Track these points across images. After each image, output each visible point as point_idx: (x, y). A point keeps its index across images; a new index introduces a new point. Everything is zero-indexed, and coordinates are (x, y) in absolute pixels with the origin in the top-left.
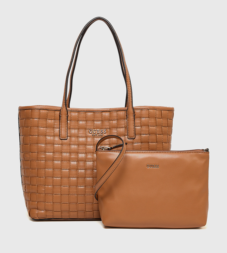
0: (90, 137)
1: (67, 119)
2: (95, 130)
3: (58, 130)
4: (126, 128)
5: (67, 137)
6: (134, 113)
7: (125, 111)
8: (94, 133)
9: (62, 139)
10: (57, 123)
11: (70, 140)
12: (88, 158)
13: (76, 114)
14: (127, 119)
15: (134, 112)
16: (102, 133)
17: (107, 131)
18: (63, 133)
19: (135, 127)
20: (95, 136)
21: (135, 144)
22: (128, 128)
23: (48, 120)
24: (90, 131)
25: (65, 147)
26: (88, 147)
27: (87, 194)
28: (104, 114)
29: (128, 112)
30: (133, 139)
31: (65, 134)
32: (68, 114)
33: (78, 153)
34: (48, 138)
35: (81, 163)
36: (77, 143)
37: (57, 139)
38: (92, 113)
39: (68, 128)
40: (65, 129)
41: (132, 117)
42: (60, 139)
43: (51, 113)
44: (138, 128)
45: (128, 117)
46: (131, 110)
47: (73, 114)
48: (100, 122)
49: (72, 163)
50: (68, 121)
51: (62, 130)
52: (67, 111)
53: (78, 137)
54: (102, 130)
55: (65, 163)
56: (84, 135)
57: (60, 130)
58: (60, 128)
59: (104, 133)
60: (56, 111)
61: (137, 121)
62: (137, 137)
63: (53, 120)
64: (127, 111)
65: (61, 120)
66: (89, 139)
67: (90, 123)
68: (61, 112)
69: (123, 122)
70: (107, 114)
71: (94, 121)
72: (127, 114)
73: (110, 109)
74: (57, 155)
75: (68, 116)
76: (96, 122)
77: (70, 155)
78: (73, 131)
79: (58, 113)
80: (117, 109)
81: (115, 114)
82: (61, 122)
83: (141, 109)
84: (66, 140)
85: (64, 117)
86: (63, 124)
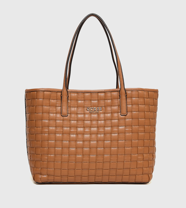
0: (87, 114)
1: (68, 99)
2: (92, 108)
3: (59, 108)
4: (120, 106)
5: (68, 114)
6: (126, 94)
7: (118, 91)
8: (91, 111)
9: (63, 116)
10: (59, 102)
11: (70, 116)
12: (86, 131)
13: (76, 94)
14: (120, 99)
15: (126, 92)
16: (99, 110)
17: (103, 109)
18: (64, 111)
19: (127, 105)
20: (92, 113)
21: (127, 120)
22: (121, 106)
23: (51, 100)
24: (88, 108)
25: (66, 123)
26: (86, 122)
27: (84, 162)
28: (100, 94)
29: (120, 93)
30: (125, 115)
31: (66, 111)
32: (68, 95)
33: (77, 127)
34: (51, 115)
35: (80, 136)
36: (76, 119)
37: (59, 115)
38: (89, 94)
39: (69, 107)
40: (66, 107)
41: (124, 97)
42: (62, 116)
43: (54, 94)
44: (129, 106)
45: (121, 97)
46: (123, 91)
47: (73, 95)
48: (96, 101)
49: (72, 136)
50: (69, 101)
51: (63, 108)
52: (68, 92)
53: (77, 114)
54: (98, 107)
55: (65, 136)
56: (83, 112)
57: (62, 108)
58: (61, 107)
59: (100, 110)
60: (58, 92)
61: (129, 100)
62: (129, 114)
63: (55, 100)
64: (120, 91)
65: (62, 100)
66: (87, 116)
67: (87, 103)
68: (62, 93)
69: (116, 102)
70: (102, 94)
71: (91, 100)
72: (120, 94)
73: (105, 90)
74: (59, 129)
75: (68, 96)
76: (93, 101)
77: (70, 129)
78: (73, 109)
79: (59, 94)
80: (111, 90)
81: (109, 94)
82: (62, 101)
83: (132, 90)
84: (66, 117)
85: (65, 98)
86: (65, 103)
